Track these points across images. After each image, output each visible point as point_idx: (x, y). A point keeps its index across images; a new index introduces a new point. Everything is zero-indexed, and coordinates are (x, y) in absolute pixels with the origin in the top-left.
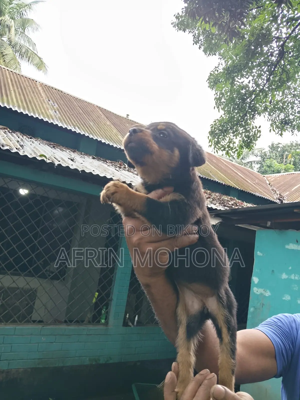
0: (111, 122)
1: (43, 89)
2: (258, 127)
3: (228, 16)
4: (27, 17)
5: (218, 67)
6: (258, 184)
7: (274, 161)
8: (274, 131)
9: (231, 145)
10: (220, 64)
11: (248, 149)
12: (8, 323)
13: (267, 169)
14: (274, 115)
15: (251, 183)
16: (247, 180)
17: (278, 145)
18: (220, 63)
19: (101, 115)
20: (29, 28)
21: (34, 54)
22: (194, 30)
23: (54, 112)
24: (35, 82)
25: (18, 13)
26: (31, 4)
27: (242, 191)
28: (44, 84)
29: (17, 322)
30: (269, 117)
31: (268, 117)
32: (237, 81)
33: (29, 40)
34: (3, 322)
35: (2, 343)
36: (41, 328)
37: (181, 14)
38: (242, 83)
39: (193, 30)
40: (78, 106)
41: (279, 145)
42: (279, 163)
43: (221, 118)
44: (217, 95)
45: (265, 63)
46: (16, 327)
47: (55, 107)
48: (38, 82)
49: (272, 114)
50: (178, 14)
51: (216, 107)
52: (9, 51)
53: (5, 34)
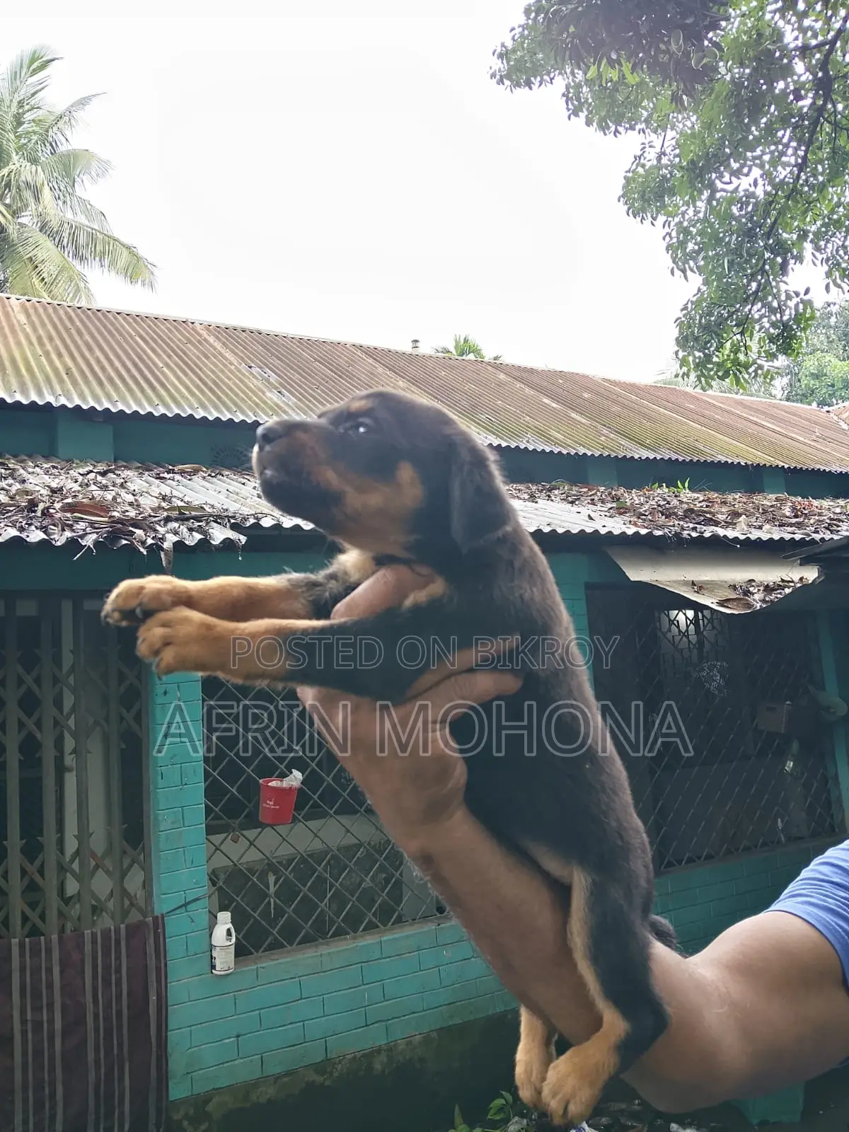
0: (404, 378)
1: (217, 338)
2: (802, 293)
3: (681, 41)
4: (70, 148)
5: (642, 155)
6: (824, 439)
7: (828, 357)
8: (839, 286)
9: (742, 357)
10: (647, 146)
11: (789, 355)
12: (358, 933)
13: (814, 385)
14: (830, 245)
15: (806, 441)
16: (794, 435)
17: (826, 308)
18: (646, 142)
19: (376, 368)
20: (84, 178)
21: (112, 242)
22: (552, 75)
23: (278, 394)
24: (190, 324)
25: (44, 143)
26: (72, 109)
27: (795, 471)
28: (213, 325)
29: (377, 927)
30: (817, 254)
31: (812, 253)
32: (723, 190)
33: (86, 206)
34: (347, 933)
35: (361, 983)
36: (436, 929)
37: (509, 44)
38: (736, 189)
39: (549, 75)
40: (316, 360)
41: (829, 309)
42: (844, 360)
43: (698, 294)
44: (671, 238)
45: (784, 121)
46: (383, 939)
47: (271, 380)
48: (197, 324)
49: (822, 243)
50: (503, 45)
51: (676, 271)
52: (46, 250)
53: (26, 206)
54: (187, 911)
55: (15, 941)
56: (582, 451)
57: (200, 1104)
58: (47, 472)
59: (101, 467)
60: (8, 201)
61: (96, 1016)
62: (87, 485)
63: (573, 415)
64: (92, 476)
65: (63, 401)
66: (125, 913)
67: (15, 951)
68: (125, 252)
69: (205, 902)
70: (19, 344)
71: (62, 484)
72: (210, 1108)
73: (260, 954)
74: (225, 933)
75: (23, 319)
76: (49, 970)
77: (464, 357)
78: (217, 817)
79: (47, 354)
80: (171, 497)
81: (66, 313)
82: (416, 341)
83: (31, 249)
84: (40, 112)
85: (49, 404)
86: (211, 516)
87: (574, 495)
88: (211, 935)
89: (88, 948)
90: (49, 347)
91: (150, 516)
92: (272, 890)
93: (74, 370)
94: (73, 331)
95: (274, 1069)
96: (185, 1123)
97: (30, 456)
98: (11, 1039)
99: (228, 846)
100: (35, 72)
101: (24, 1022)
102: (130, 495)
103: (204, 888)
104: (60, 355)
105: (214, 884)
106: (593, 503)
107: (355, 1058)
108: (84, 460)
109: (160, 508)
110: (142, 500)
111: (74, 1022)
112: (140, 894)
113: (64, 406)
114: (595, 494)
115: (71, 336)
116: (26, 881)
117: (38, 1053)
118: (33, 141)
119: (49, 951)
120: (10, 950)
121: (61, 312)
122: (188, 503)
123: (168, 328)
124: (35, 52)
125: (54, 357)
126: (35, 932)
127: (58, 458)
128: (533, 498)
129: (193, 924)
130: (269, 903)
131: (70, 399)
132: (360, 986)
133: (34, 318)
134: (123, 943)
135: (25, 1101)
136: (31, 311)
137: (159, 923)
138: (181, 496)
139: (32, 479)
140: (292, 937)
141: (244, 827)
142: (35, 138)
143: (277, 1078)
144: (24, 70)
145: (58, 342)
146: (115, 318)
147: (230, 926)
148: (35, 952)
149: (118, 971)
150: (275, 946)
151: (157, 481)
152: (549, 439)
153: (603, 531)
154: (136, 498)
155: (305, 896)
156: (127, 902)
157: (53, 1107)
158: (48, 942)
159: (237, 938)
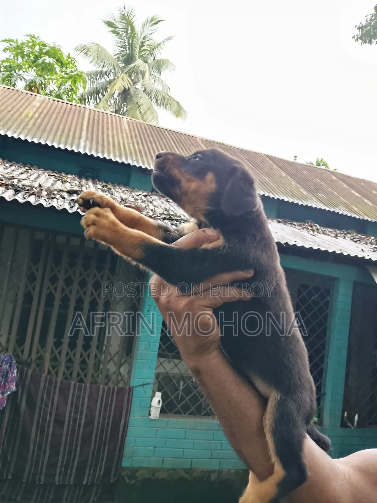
0: (285, 172)
1: (205, 145)
4: (161, 58)
19: (273, 166)
20: (165, 71)
24: (195, 138)
25: (151, 55)
26: (165, 41)
33: (163, 83)
37: (364, 23)
48: (198, 138)
52: (144, 100)
53: (139, 81)
54: (143, 388)
55: (73, 383)
56: (366, 218)
57: (134, 471)
58: (123, 192)
59: (145, 194)
60: (133, 78)
61: (99, 422)
62: (137, 200)
63: (366, 201)
64: (140, 196)
65: (135, 163)
66: (118, 382)
67: (72, 387)
68: (176, 105)
69: (151, 386)
70: (123, 137)
71: (127, 198)
72: (137, 474)
73: (171, 414)
74: (157, 401)
75: (127, 127)
76: (84, 398)
77: (319, 167)
78: (163, 350)
79: (133, 143)
80: (169, 210)
81: (145, 127)
82: (296, 157)
83: (138, 99)
84: (152, 42)
85: (129, 164)
86: (183, 220)
87: (357, 238)
88: (151, 401)
89: (101, 393)
90: (135, 140)
91: (158, 216)
92: (181, 388)
93: (143, 151)
94: (146, 135)
95: (167, 466)
96: (126, 478)
97: (119, 185)
98: (64, 422)
99: (166, 364)
100: (152, 25)
101: (70, 417)
102: (153, 206)
103: (152, 380)
104: (138, 144)
105: (157, 379)
106: (366, 243)
107: (203, 471)
108: (139, 190)
109: (163, 214)
110: (156, 209)
111: (90, 422)
112: (126, 376)
113: (135, 166)
114: (368, 239)
115: (144, 136)
116: (82, 359)
117: (73, 431)
118: (147, 54)
119: (85, 390)
120: (70, 386)
121: (143, 126)
122: (175, 213)
123: (185, 138)
124: (153, 17)
125: (136, 144)
126: (81, 381)
127: (129, 187)
128: (336, 236)
129: (145, 394)
130: (179, 393)
131: (138, 163)
132: (211, 440)
133: (131, 127)
134: (115, 395)
135: (65, 449)
136: (131, 124)
137: (131, 390)
138: (173, 210)
139: (116, 194)
140: (185, 411)
141: (174, 357)
142: (148, 52)
143: (168, 470)
144: (148, 24)
145: (139, 138)
146: (164, 131)
147: (160, 399)
148: (80, 389)
149: (111, 405)
150: (178, 413)
151: (166, 203)
152: (351, 210)
153: (367, 258)
154: (155, 208)
155: (195, 395)
156: (120, 378)
157: (75, 455)
158: (85, 386)
159: (162, 405)
